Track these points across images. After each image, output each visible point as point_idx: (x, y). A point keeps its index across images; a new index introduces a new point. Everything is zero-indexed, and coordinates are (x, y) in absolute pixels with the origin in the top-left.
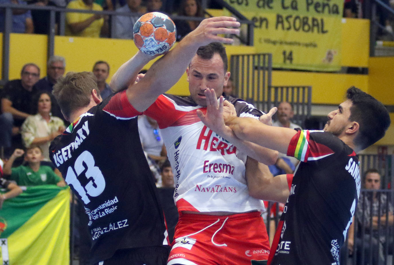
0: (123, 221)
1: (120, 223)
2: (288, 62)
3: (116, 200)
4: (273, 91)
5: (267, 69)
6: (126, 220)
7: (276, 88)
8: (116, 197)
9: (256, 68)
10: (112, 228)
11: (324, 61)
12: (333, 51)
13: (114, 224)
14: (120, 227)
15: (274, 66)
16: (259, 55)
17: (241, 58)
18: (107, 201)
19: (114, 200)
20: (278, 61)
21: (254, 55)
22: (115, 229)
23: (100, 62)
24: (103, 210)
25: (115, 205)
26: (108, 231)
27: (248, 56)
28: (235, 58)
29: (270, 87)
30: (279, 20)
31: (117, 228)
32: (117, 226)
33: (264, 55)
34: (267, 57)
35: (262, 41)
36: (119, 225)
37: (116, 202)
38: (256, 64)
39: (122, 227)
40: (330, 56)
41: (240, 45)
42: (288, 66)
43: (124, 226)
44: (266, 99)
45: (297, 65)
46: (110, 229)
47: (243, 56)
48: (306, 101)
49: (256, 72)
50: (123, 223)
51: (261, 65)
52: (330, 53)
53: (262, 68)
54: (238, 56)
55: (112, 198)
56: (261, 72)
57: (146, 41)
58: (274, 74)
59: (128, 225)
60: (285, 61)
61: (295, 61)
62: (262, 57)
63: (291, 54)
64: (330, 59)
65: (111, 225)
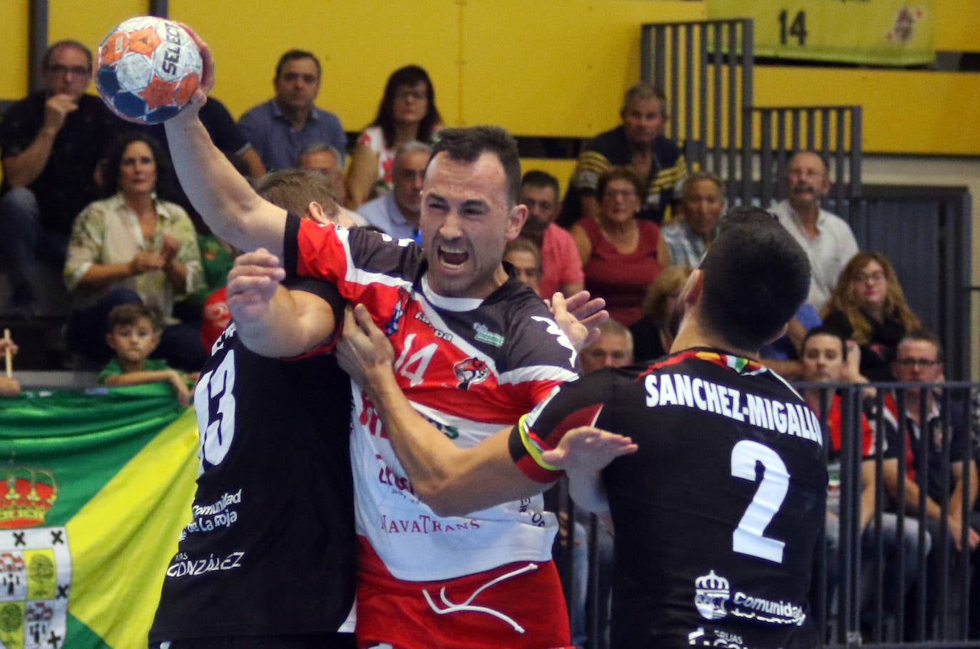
2: (792, 40)
4: (756, 117)
5: (740, 60)
7: (766, 112)
9: (709, 58)
11: (889, 37)
12: (912, 11)
15: (758, 52)
16: (718, 24)
17: (668, 31)
20: (766, 40)
21: (703, 25)
23: (296, 55)
27: (689, 25)
28: (653, 31)
29: (748, 111)
33: (732, 23)
34: (739, 28)
38: (711, 49)
40: (905, 24)
42: (793, 50)
44: (738, 142)
45: (819, 49)
47: (675, 26)
48: (847, 146)
49: (711, 69)
51: (725, 49)
52: (904, 16)
53: (726, 59)
54: (660, 27)
56: (725, 70)
58: (760, 73)
60: (783, 40)
61: (811, 40)
62: (725, 29)
63: (801, 18)
64: (905, 33)
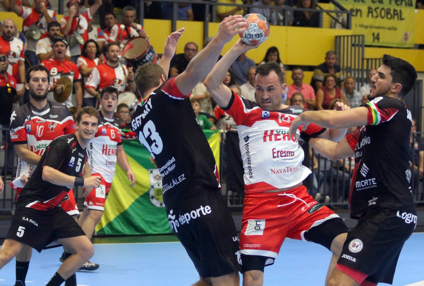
0: (182, 176)
1: (180, 178)
2: (376, 41)
3: (173, 160)
4: (365, 61)
5: (361, 46)
6: (183, 175)
7: (368, 60)
8: (173, 157)
9: (353, 45)
10: (175, 183)
11: (402, 40)
12: (408, 33)
13: (176, 180)
14: (180, 181)
15: (366, 44)
16: (355, 36)
17: (342, 38)
18: (168, 162)
19: (172, 159)
20: (369, 40)
21: (351, 36)
22: (177, 183)
24: (166, 169)
25: (173, 163)
26: (173, 186)
27: (348, 36)
28: (338, 38)
29: (363, 59)
30: (370, 11)
31: (179, 182)
32: (178, 181)
33: (359, 36)
34: (361, 37)
35: (358, 26)
36: (179, 179)
37: (174, 161)
38: (353, 42)
39: (182, 180)
40: (406, 37)
41: (342, 29)
42: (376, 43)
43: (183, 179)
44: (360, 68)
45: (383, 43)
46: (174, 184)
47: (344, 36)
49: (353, 48)
50: (182, 177)
51: (357, 43)
52: (406, 35)
53: (358, 45)
54: (340, 37)
55: (171, 159)
56: (357, 48)
57: (251, 25)
58: (367, 50)
59: (185, 178)
60: (374, 40)
61: (381, 40)
62: (357, 37)
63: (378, 35)
64: (406, 39)
65: (173, 182)
